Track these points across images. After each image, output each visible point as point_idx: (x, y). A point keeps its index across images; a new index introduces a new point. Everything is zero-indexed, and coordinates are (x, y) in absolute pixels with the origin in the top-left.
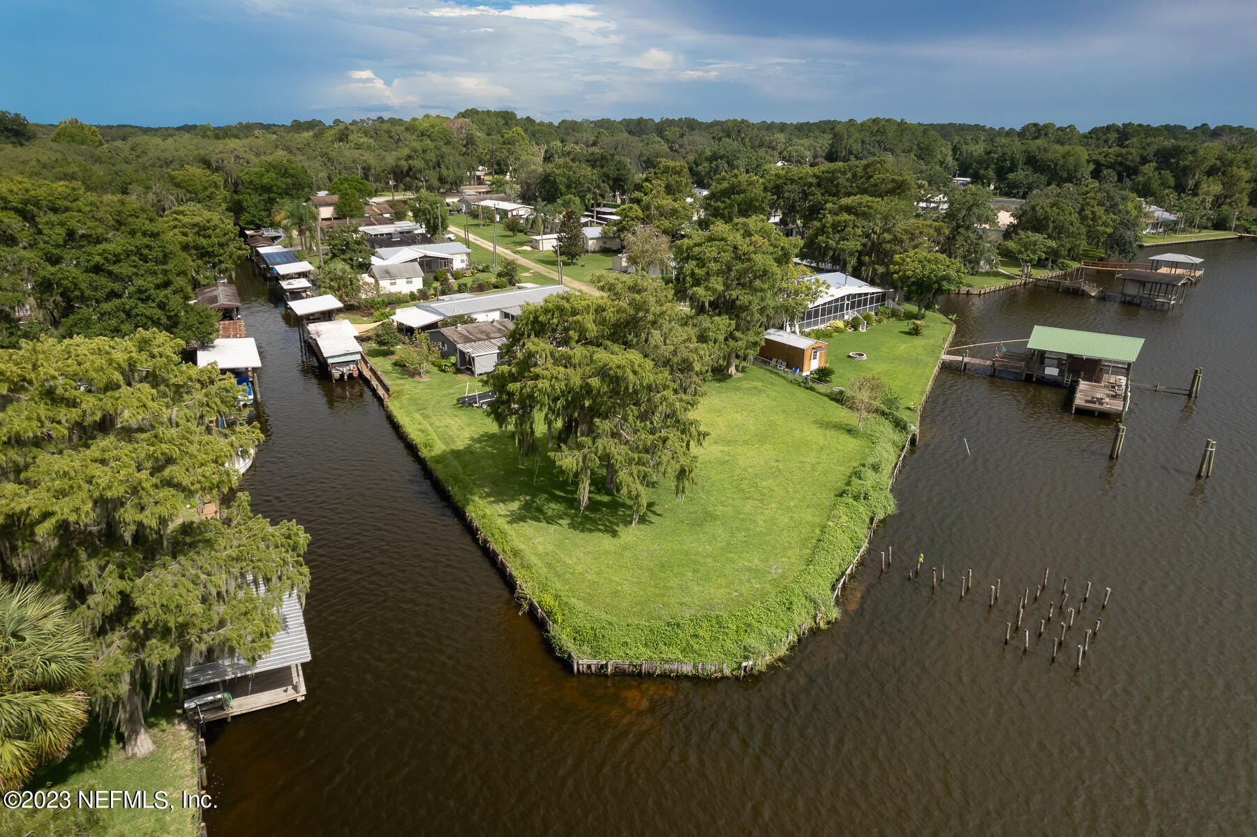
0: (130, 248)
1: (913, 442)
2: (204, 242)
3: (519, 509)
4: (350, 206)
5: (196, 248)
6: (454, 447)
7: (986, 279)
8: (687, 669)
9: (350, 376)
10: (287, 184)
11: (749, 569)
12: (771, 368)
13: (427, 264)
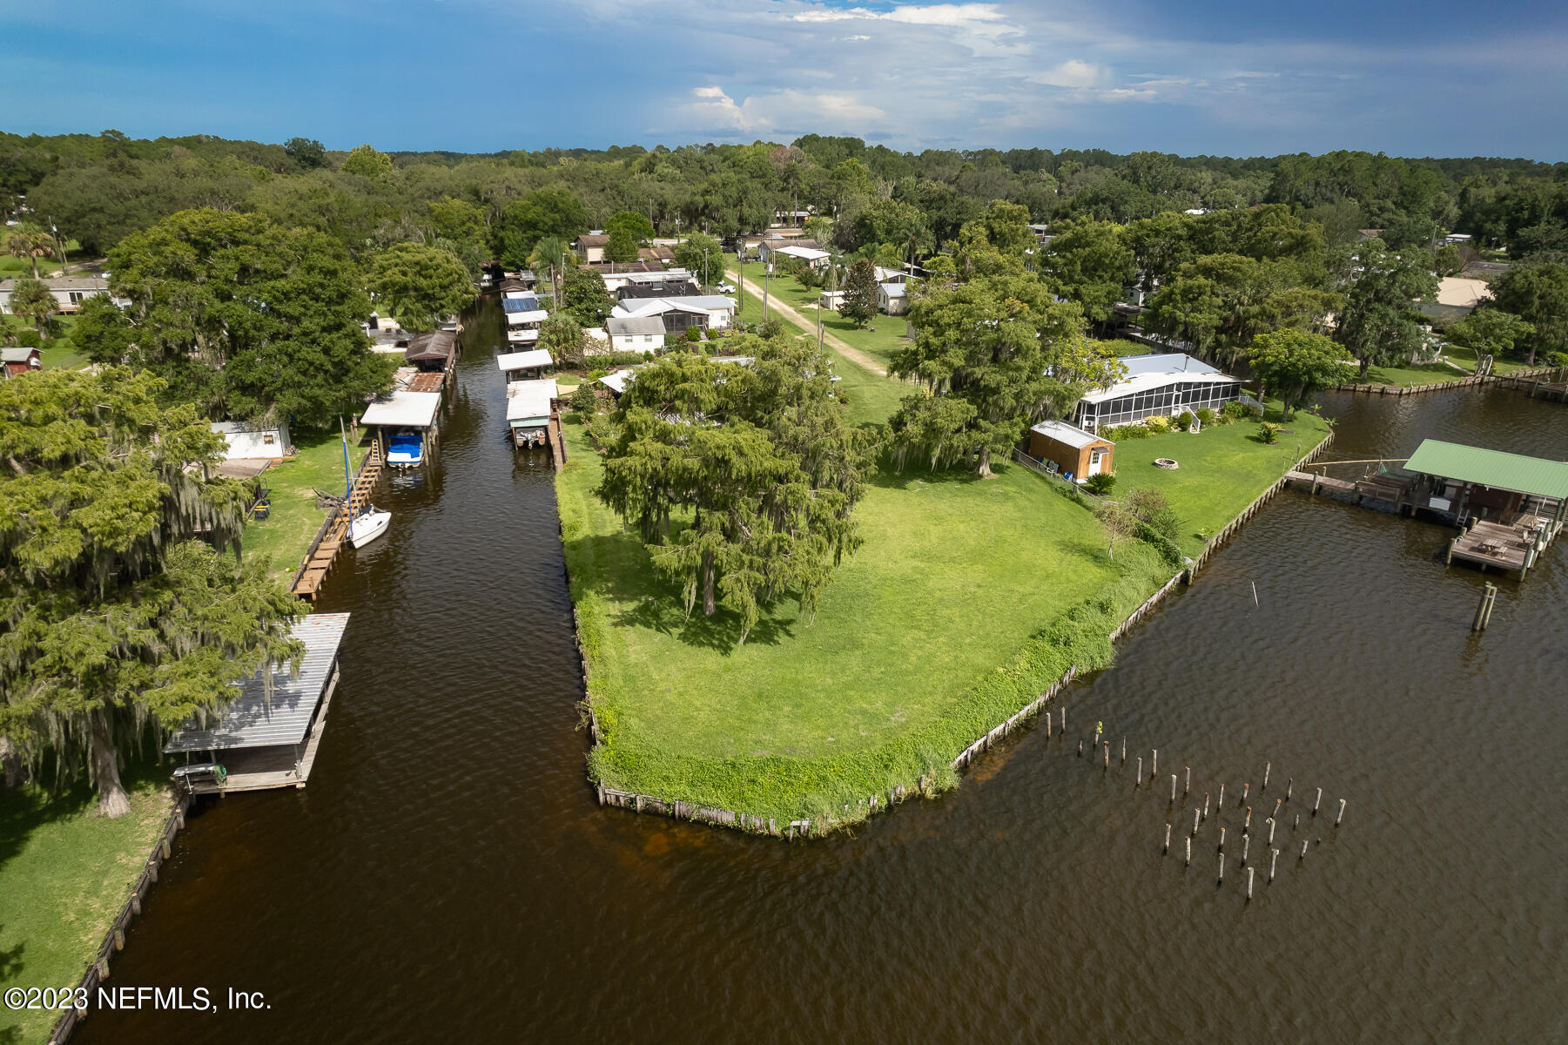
0: (302, 286)
1: (1184, 580)
2: (423, 282)
3: (634, 610)
4: (621, 248)
5: (416, 289)
6: (600, 533)
7: (1420, 374)
8: (728, 818)
9: (536, 444)
10: (554, 220)
11: (863, 712)
12: (1038, 471)
13: (675, 321)
